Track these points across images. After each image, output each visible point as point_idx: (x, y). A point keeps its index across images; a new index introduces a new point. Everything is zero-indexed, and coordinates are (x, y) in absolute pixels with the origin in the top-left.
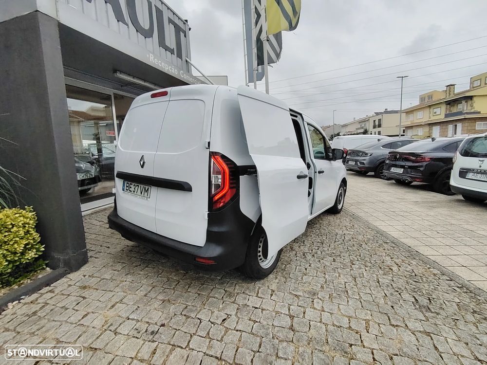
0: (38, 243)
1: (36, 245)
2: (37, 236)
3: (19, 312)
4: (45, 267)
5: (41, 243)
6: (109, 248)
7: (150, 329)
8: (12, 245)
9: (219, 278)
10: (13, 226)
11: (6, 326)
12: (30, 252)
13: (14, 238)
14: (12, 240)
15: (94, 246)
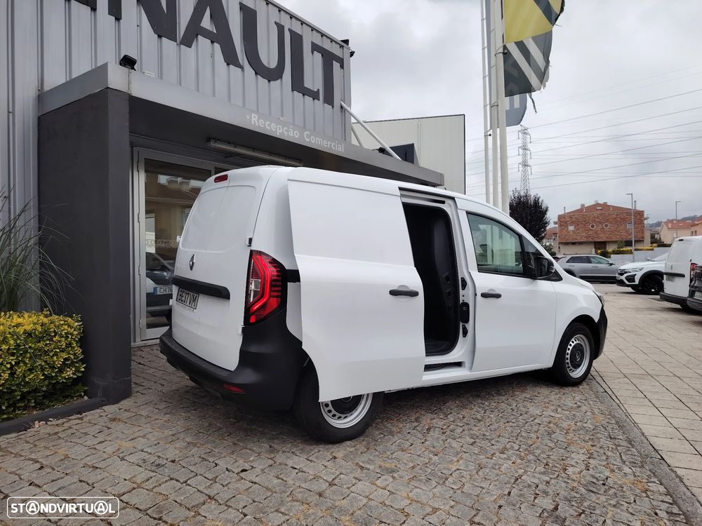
0: (80, 361)
1: (77, 363)
2: (79, 351)
3: (42, 431)
4: (83, 394)
5: (83, 361)
6: (163, 385)
7: (158, 462)
8: (52, 357)
9: (274, 433)
10: (56, 333)
11: (28, 439)
12: (68, 369)
13: (54, 348)
14: (52, 351)
15: (147, 381)
